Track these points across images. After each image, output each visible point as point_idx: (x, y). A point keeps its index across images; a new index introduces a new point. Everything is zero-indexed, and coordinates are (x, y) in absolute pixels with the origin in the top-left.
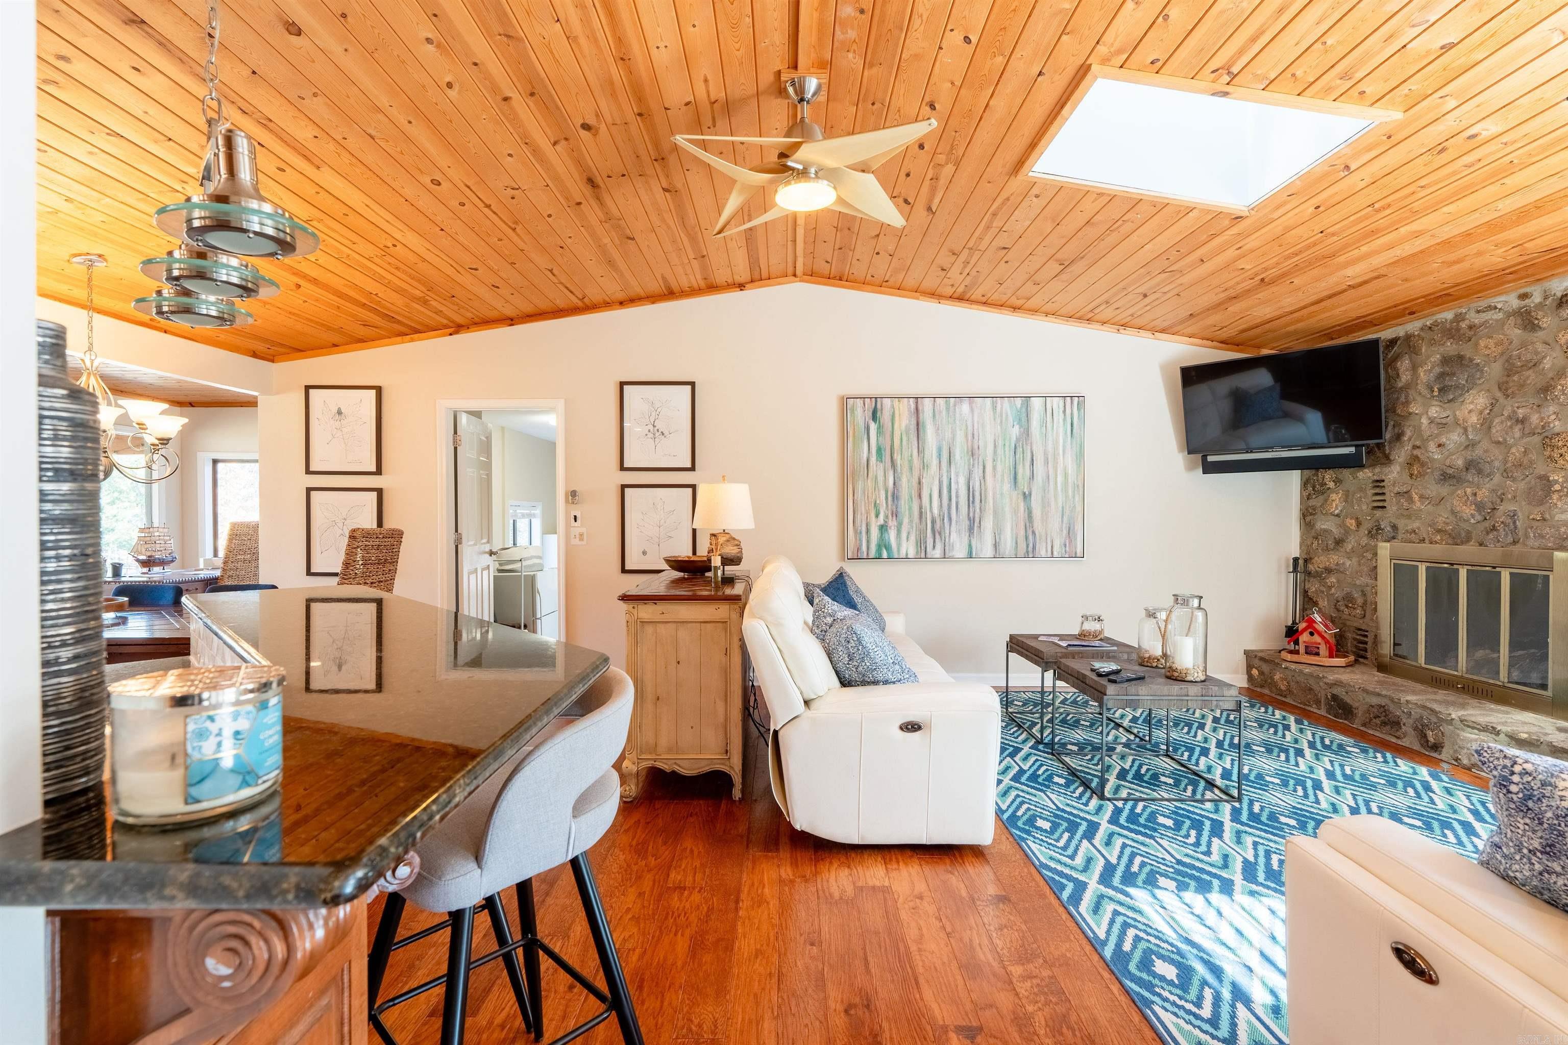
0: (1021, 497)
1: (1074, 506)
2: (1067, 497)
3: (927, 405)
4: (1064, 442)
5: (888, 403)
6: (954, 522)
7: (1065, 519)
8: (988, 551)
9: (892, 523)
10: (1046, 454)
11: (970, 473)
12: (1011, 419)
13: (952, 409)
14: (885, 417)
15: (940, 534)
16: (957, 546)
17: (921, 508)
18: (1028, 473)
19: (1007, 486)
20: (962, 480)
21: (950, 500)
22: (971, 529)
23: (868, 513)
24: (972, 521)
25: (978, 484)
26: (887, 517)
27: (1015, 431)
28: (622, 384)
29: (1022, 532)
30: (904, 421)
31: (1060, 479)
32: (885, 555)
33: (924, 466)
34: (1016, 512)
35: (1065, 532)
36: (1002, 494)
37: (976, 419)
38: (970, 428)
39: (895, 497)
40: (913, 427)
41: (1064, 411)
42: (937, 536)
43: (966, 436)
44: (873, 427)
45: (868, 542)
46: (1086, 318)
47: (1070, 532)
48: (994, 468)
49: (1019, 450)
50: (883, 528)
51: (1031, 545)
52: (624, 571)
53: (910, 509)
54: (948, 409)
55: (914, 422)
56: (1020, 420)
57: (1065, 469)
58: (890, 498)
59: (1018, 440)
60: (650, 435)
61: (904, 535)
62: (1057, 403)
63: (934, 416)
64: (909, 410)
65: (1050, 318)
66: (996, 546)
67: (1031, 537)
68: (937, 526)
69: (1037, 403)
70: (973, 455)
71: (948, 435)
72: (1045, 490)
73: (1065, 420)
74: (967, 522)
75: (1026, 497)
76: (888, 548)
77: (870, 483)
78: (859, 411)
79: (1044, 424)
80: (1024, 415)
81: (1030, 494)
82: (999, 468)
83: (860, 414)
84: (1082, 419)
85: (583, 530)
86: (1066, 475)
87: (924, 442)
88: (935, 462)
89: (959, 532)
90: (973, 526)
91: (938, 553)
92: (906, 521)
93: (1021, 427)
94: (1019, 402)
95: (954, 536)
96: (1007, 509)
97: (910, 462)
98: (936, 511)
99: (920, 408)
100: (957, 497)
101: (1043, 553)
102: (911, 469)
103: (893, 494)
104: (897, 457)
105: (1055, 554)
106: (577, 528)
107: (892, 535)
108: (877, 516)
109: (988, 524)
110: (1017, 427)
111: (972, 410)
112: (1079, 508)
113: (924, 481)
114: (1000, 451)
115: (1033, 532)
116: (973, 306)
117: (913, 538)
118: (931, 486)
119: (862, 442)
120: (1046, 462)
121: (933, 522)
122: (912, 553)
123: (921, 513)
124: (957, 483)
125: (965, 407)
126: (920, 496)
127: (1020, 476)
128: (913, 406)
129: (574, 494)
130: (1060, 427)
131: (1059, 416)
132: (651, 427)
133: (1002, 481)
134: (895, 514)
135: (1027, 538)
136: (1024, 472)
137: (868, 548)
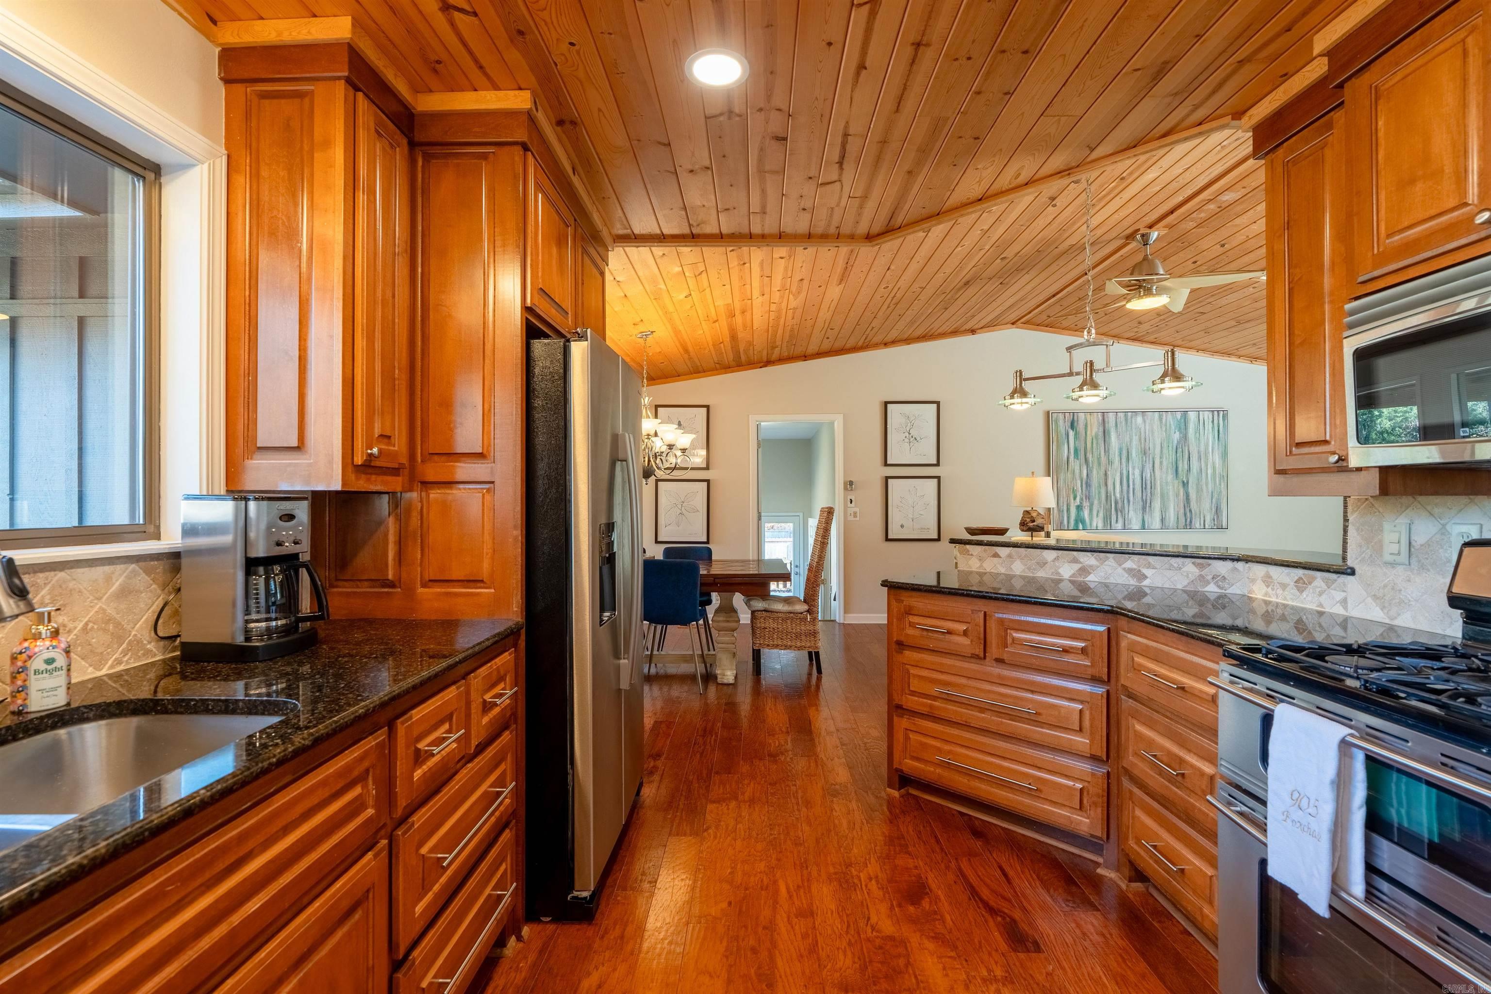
0: (1181, 484)
1: (1221, 492)
2: (1215, 483)
3: (1111, 418)
4: (1213, 444)
5: (1082, 416)
6: (1131, 503)
7: (1214, 500)
8: (1157, 523)
9: (1086, 504)
10: (1199, 452)
11: (1143, 467)
12: (1173, 427)
13: (1129, 421)
14: (1081, 427)
15: (1121, 512)
16: (1134, 521)
17: (1107, 493)
18: (1186, 467)
19: (1170, 477)
20: (1137, 472)
21: (1128, 486)
22: (1144, 509)
23: (1068, 496)
24: (1144, 502)
25: (1149, 475)
26: (1082, 499)
27: (1176, 436)
28: (886, 403)
29: (1182, 511)
30: (1094, 429)
31: (1210, 471)
32: (1081, 527)
33: (1110, 462)
34: (1177, 495)
35: (1214, 510)
36: (1167, 483)
37: (1147, 428)
38: (1143, 434)
39: (1088, 485)
40: (1101, 434)
41: (1213, 421)
42: (1119, 514)
43: (1140, 440)
44: (1071, 434)
45: (1068, 518)
46: (1227, 353)
47: (1218, 510)
48: (1161, 463)
49: (1180, 450)
50: (1079, 508)
51: (1189, 520)
52: (887, 539)
53: (1099, 493)
54: (1126, 420)
55: (1101, 429)
56: (1180, 428)
57: (1214, 463)
58: (1084, 486)
59: (1178, 442)
60: (907, 440)
61: (1095, 513)
62: (1207, 416)
63: (1116, 425)
64: (1098, 420)
65: (1200, 352)
66: (1162, 520)
67: (1188, 514)
68: (1120, 505)
69: (1192, 416)
70: (1145, 454)
71: (1127, 439)
72: (1199, 480)
73: (1213, 427)
74: (1141, 503)
75: (1185, 485)
76: (1083, 522)
77: (1069, 475)
78: (1061, 423)
79: (1197, 430)
80: (1183, 424)
81: (1188, 482)
82: (1165, 463)
83: (1062, 425)
84: (1226, 427)
85: (857, 510)
86: (1214, 468)
87: (1109, 445)
88: (1117, 459)
89: (1135, 510)
90: (1146, 506)
91: (1120, 525)
92: (1096, 502)
93: (1180, 433)
94: (1179, 415)
95: (1131, 513)
96: (1171, 493)
97: (1099, 459)
98: (1118, 495)
99: (1106, 420)
100: (1134, 484)
101: (1198, 526)
102: (1099, 464)
103: (1087, 483)
104: (1089, 456)
105: (1207, 526)
106: (852, 508)
107: (1086, 513)
108: (1075, 498)
109: (1157, 505)
110: (1178, 433)
111: (1144, 421)
112: (1224, 493)
113: (1109, 473)
114: (1165, 451)
115: (1190, 511)
116: (1144, 345)
117: (1101, 514)
118: (1115, 477)
119: (1064, 444)
120: (1200, 458)
121: (1116, 503)
122: (1100, 526)
123: (1107, 497)
124: (1134, 474)
125: (1139, 419)
126: (1106, 485)
127: (1180, 469)
128: (1100, 418)
129: (851, 483)
130: (1209, 435)
131: (1209, 426)
132: (907, 434)
133: (1167, 473)
134: (1088, 497)
135: (1185, 514)
136: (1183, 466)
137: (1068, 522)
